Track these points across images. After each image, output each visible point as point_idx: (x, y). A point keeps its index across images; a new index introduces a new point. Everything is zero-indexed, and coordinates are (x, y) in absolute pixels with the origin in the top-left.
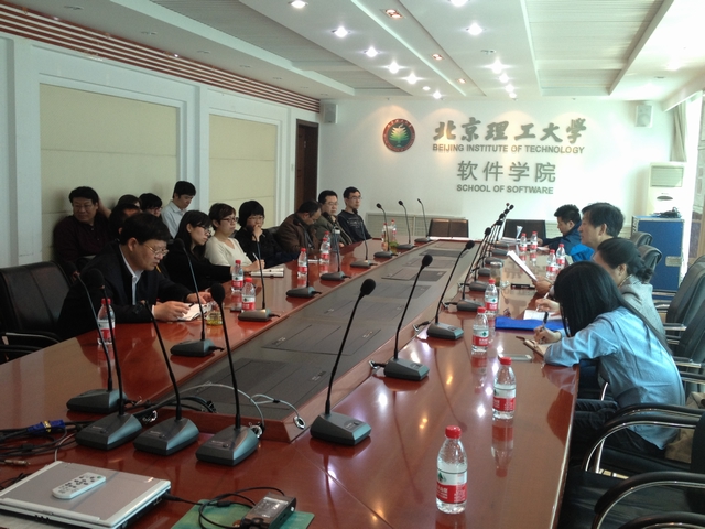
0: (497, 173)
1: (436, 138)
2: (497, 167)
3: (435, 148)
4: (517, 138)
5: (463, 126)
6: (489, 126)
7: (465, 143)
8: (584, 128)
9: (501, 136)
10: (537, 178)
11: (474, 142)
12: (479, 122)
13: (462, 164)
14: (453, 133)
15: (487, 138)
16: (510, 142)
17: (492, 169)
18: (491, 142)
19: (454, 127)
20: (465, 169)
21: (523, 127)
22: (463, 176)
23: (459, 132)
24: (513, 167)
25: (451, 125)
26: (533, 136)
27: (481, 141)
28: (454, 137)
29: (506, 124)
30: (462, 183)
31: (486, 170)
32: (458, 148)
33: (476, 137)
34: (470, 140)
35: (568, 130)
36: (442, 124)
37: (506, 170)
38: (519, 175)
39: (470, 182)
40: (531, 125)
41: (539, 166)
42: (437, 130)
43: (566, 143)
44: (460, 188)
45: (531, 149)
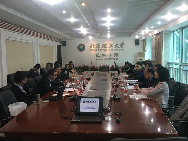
0: (105, 56)
1: (90, 48)
2: (105, 54)
3: (90, 50)
4: (109, 47)
5: (97, 45)
6: (103, 45)
7: (97, 49)
8: (124, 45)
9: (105, 47)
10: (114, 56)
11: (99, 49)
12: (100, 44)
13: (97, 54)
14: (94, 47)
15: (102, 48)
17: (104, 55)
20: (98, 55)
21: (110, 45)
22: (97, 57)
24: (109, 54)
25: (94, 45)
26: (113, 47)
28: (94, 48)
29: (106, 44)
30: (97, 58)
31: (102, 55)
32: (96, 50)
33: (100, 47)
34: (98, 48)
35: (120, 45)
36: (91, 45)
37: (107, 55)
38: (110, 56)
39: (99, 58)
40: (112, 44)
41: (115, 54)
43: (120, 48)
44: (97, 60)
45: (113, 50)
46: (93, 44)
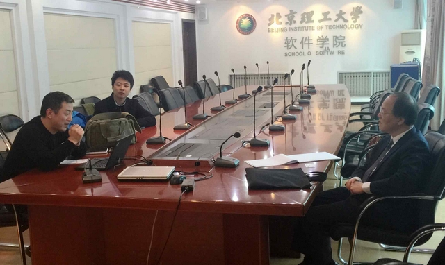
0: (309, 44)
1: (269, 25)
2: (309, 40)
3: (269, 31)
4: (320, 21)
5: (286, 16)
6: (302, 15)
7: (288, 26)
8: (361, 12)
9: (310, 20)
10: (334, 45)
11: (293, 25)
12: (296, 13)
13: (287, 40)
14: (280, 20)
15: (301, 22)
16: (316, 24)
17: (306, 41)
18: (304, 25)
19: (281, 17)
20: (289, 43)
21: (323, 14)
22: (288, 47)
23: (284, 19)
24: (319, 39)
25: (279, 16)
26: (330, 19)
27: (298, 24)
28: (281, 23)
29: (313, 12)
30: (288, 51)
31: (302, 42)
32: (284, 30)
33: (295, 22)
34: (291, 24)
35: (351, 14)
36: (273, 16)
37: (314, 41)
38: (323, 44)
39: (293, 50)
40: (329, 13)
41: (335, 38)
42: (270, 20)
43: (350, 22)
44: (286, 55)
45: (329, 27)
46: (278, 14)
